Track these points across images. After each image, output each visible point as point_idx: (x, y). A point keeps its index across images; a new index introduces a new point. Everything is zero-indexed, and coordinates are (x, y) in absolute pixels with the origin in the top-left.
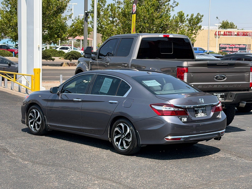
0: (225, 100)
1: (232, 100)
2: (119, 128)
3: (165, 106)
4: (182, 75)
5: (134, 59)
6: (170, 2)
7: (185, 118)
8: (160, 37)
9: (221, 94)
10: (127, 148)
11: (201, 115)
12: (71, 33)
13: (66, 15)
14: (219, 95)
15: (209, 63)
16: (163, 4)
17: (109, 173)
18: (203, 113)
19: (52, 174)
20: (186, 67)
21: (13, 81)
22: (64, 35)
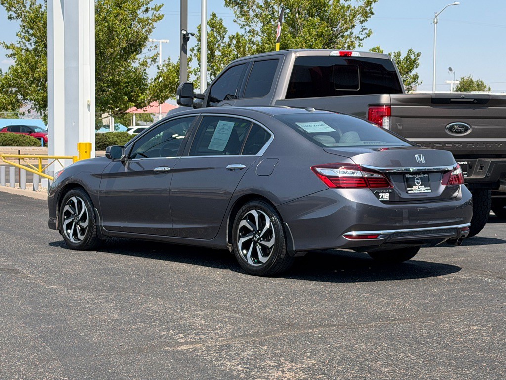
0: (469, 175)
1: (484, 174)
2: (248, 220)
3: (343, 167)
4: (379, 121)
5: (280, 99)
6: (354, 30)
7: (385, 193)
8: (333, 55)
9: (461, 162)
10: (264, 260)
11: (418, 189)
12: (157, 92)
13: (145, 56)
15: (435, 98)
16: (340, 34)
18: (423, 186)
19: (107, 302)
20: (386, 105)
21: (37, 172)
22: (142, 97)
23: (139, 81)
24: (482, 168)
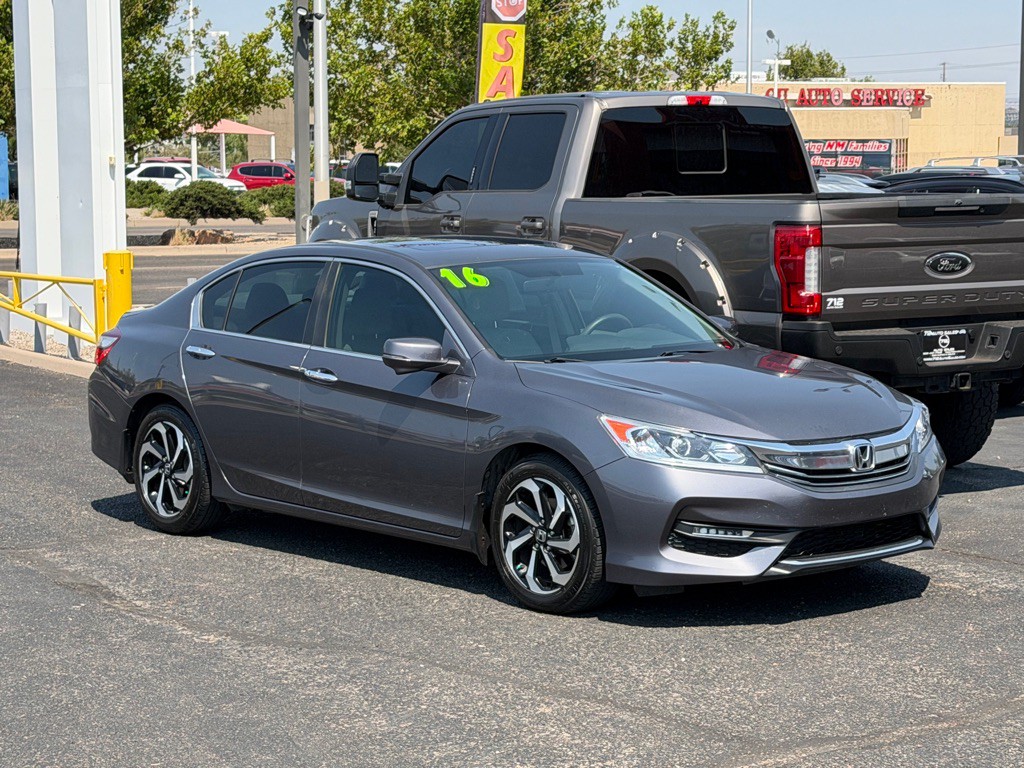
0: (969, 355)
1: (998, 354)
4: (799, 258)
5: (573, 197)
8: (675, 103)
9: (952, 330)
13: (180, 29)
14: (944, 337)
15: (905, 206)
17: (577, 669)
20: (812, 224)
22: (174, 116)
23: (167, 86)
24: (993, 341)
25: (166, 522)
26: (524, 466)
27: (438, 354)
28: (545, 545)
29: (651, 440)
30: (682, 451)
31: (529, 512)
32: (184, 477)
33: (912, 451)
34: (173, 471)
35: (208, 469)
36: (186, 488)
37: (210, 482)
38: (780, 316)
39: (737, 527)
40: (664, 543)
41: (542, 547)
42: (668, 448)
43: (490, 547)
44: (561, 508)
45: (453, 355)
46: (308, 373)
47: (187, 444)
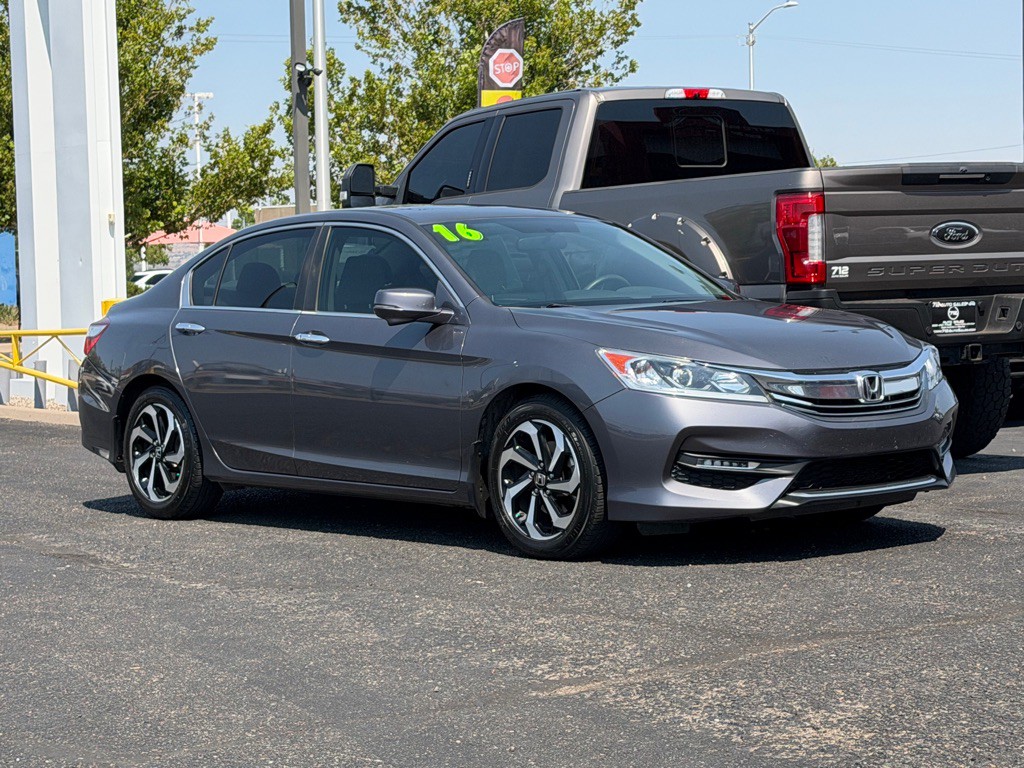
0: (979, 327)
1: (1010, 325)
4: (801, 225)
5: (571, 189)
8: (672, 96)
9: (961, 302)
12: (209, 197)
13: (184, 124)
14: (953, 309)
15: (909, 172)
20: (813, 191)
22: (179, 209)
23: (172, 179)
24: (1004, 312)
25: (157, 507)
26: (522, 408)
27: (431, 303)
28: (545, 489)
29: (651, 372)
30: (683, 381)
31: (527, 455)
32: (175, 459)
33: (923, 388)
34: (164, 455)
35: (200, 448)
36: (177, 470)
37: (202, 462)
38: (784, 287)
39: (744, 458)
40: (667, 476)
41: (541, 492)
42: (669, 378)
43: (489, 500)
44: (560, 448)
45: (447, 305)
46: (298, 337)
47: (178, 426)
